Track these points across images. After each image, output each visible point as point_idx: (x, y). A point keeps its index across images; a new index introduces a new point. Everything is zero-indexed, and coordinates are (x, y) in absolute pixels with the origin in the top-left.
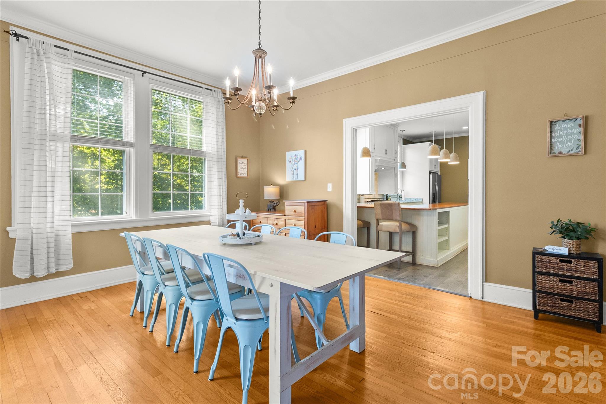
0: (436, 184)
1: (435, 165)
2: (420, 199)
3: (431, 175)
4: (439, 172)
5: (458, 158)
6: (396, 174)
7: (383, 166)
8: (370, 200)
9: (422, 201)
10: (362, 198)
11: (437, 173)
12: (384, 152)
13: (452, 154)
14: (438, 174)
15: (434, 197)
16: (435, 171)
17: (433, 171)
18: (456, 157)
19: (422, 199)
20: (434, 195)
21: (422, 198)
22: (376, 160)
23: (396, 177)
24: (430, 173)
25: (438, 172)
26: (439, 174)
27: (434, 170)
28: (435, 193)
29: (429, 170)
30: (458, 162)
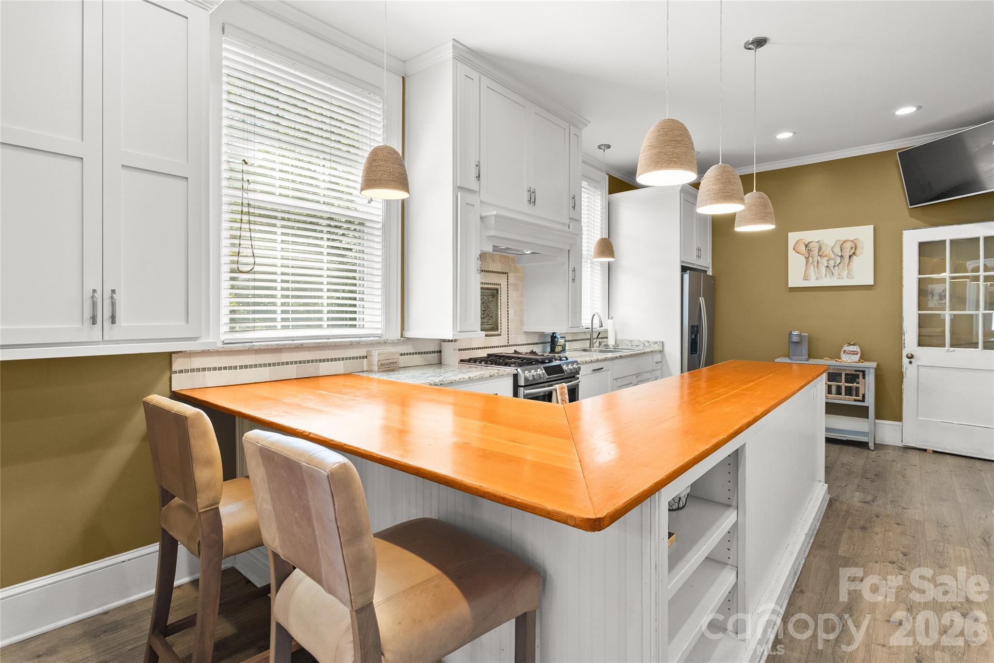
0: (702, 300)
1: (699, 250)
2: (656, 343)
3: (687, 276)
4: (711, 269)
5: (772, 210)
6: (574, 270)
7: (528, 244)
8: (483, 354)
9: (661, 348)
10: (448, 349)
11: (706, 271)
12: (526, 196)
13: (749, 195)
14: (708, 273)
15: (696, 336)
16: (697, 265)
17: (694, 264)
18: (765, 206)
19: (663, 343)
20: (695, 330)
21: (662, 341)
22: (486, 217)
23: (574, 280)
24: (684, 269)
25: (708, 268)
26: (710, 273)
27: (693, 261)
28: (697, 326)
29: (682, 262)
30: (772, 223)
